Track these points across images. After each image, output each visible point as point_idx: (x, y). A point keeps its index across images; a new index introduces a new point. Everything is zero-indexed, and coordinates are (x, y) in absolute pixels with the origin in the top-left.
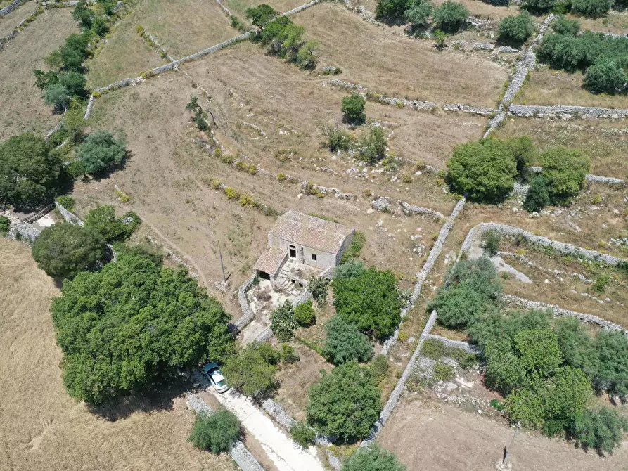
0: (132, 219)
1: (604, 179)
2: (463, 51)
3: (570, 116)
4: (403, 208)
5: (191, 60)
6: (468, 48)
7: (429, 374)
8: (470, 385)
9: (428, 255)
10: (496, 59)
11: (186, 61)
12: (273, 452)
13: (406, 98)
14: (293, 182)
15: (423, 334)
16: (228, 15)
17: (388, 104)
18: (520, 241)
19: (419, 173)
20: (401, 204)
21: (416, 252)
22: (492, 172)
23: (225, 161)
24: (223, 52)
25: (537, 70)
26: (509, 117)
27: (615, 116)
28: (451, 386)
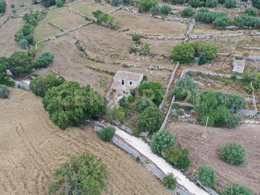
0: (61, 79)
1: (223, 54)
2: (171, 21)
3: (209, 37)
4: (158, 67)
5: (72, 31)
6: (172, 20)
7: (175, 114)
8: (189, 116)
9: (169, 80)
10: (182, 22)
11: (70, 31)
12: (127, 140)
13: (154, 36)
14: (118, 64)
15: (172, 102)
16: (83, 16)
17: (148, 38)
18: (199, 74)
19: (162, 57)
20: (157, 66)
21: (165, 80)
22: (187, 53)
23: (92, 60)
24: (84, 27)
25: (196, 25)
26: (189, 39)
27: (223, 36)
28: (183, 117)
